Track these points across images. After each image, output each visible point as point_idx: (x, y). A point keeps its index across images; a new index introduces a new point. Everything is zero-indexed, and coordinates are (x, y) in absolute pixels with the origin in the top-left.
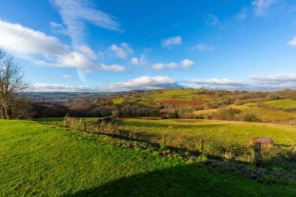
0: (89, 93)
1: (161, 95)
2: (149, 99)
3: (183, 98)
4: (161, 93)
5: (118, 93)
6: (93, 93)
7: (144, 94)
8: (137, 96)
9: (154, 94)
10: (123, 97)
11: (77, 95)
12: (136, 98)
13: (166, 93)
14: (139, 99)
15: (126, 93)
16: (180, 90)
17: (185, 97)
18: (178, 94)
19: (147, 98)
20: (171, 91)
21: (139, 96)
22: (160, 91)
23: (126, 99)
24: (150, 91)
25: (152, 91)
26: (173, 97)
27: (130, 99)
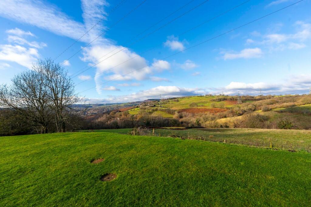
0: (102, 105)
1: (178, 103)
2: (166, 108)
3: (202, 106)
4: (178, 101)
5: (131, 103)
6: (107, 104)
7: (159, 103)
8: (153, 106)
9: (170, 102)
10: (138, 107)
11: (91, 107)
12: (153, 108)
13: (182, 101)
14: (155, 108)
15: (140, 103)
16: (197, 97)
17: (204, 104)
18: (195, 102)
19: (163, 107)
20: (188, 99)
21: (155, 106)
22: (176, 99)
23: (142, 109)
24: (165, 99)
25: (167, 99)
26: (191, 105)
27: (145, 109)
